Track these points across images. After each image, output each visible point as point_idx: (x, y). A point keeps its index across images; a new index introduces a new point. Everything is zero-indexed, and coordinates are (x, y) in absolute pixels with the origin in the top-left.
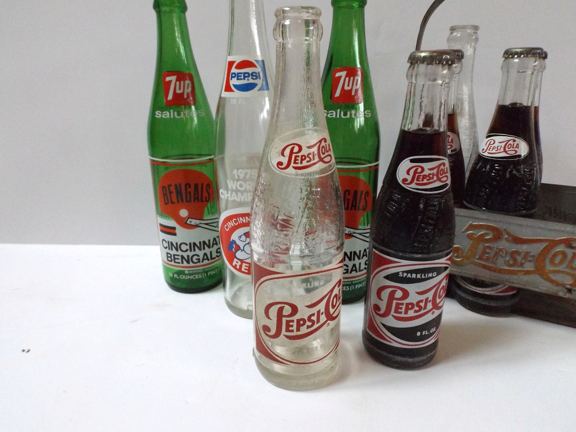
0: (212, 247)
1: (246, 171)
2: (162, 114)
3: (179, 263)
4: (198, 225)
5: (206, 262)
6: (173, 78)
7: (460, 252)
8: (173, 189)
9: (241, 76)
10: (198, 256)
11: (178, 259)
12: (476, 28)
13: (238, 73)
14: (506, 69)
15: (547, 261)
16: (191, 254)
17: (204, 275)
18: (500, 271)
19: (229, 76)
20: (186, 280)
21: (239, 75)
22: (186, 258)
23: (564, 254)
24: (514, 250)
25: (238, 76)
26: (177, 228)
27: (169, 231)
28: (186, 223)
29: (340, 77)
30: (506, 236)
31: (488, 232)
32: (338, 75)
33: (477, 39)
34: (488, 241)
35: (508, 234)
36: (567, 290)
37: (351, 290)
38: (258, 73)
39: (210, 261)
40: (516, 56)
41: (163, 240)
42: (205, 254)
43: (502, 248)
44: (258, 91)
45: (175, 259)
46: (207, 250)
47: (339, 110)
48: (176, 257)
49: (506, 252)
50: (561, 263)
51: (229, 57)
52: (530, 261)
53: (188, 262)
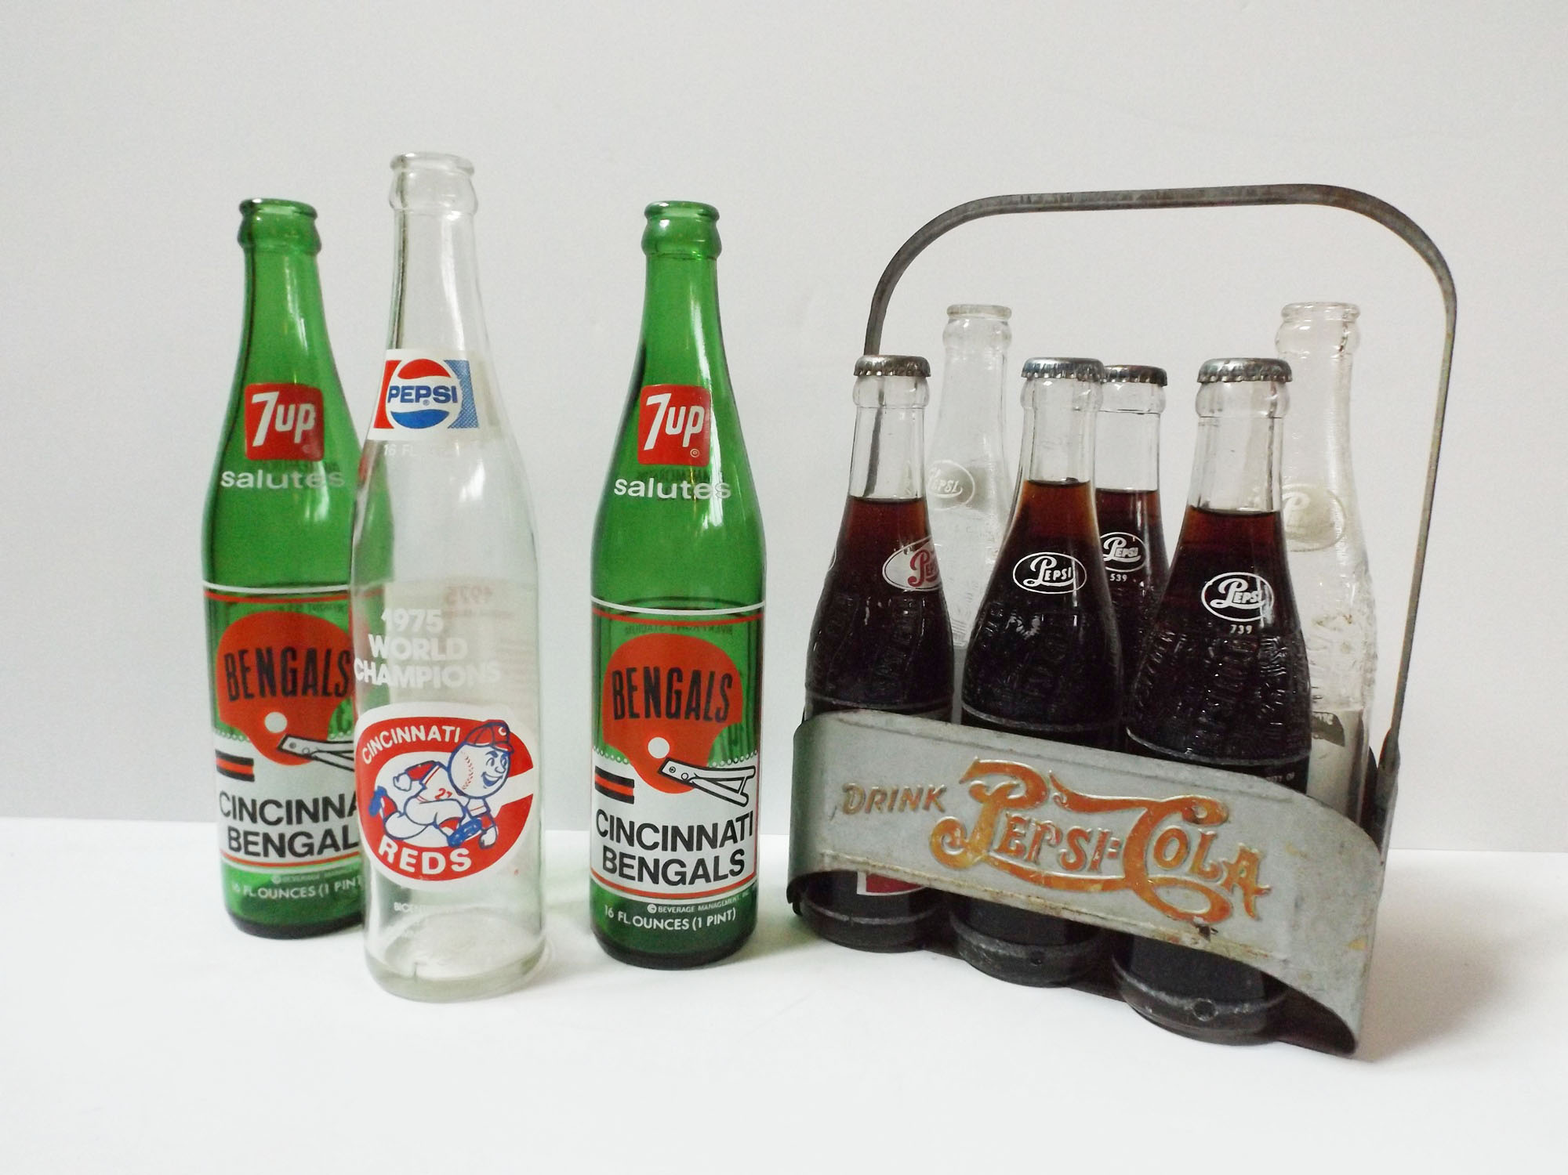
0: (351, 814)
1: (414, 612)
2: (236, 479)
3: (257, 854)
4: (313, 755)
5: (329, 853)
6: (271, 397)
7: (958, 833)
8: (251, 660)
9: (410, 394)
10: (309, 836)
11: (256, 844)
12: (1003, 312)
13: (404, 388)
15: (1150, 857)
16: (288, 830)
17: (324, 889)
18: (1050, 882)
19: (387, 392)
20: (274, 901)
21: (407, 391)
22: (276, 841)
23: (1181, 836)
24: (1076, 827)
25: (403, 394)
26: (255, 762)
27: (238, 768)
28: (280, 749)
29: (656, 406)
30: (1056, 794)
31: (1015, 782)
32: (652, 400)
33: (1007, 337)
34: (1019, 803)
35: (1059, 787)
36: (1198, 929)
37: (695, 929)
38: (450, 388)
39: (343, 852)
41: (224, 794)
42: (329, 833)
43: (1049, 824)
44: (449, 428)
45: (247, 843)
46: (335, 823)
47: (652, 480)
48: (251, 838)
49: (1059, 833)
50: (1179, 859)
51: (389, 351)
52: (1112, 856)
53: (281, 852)
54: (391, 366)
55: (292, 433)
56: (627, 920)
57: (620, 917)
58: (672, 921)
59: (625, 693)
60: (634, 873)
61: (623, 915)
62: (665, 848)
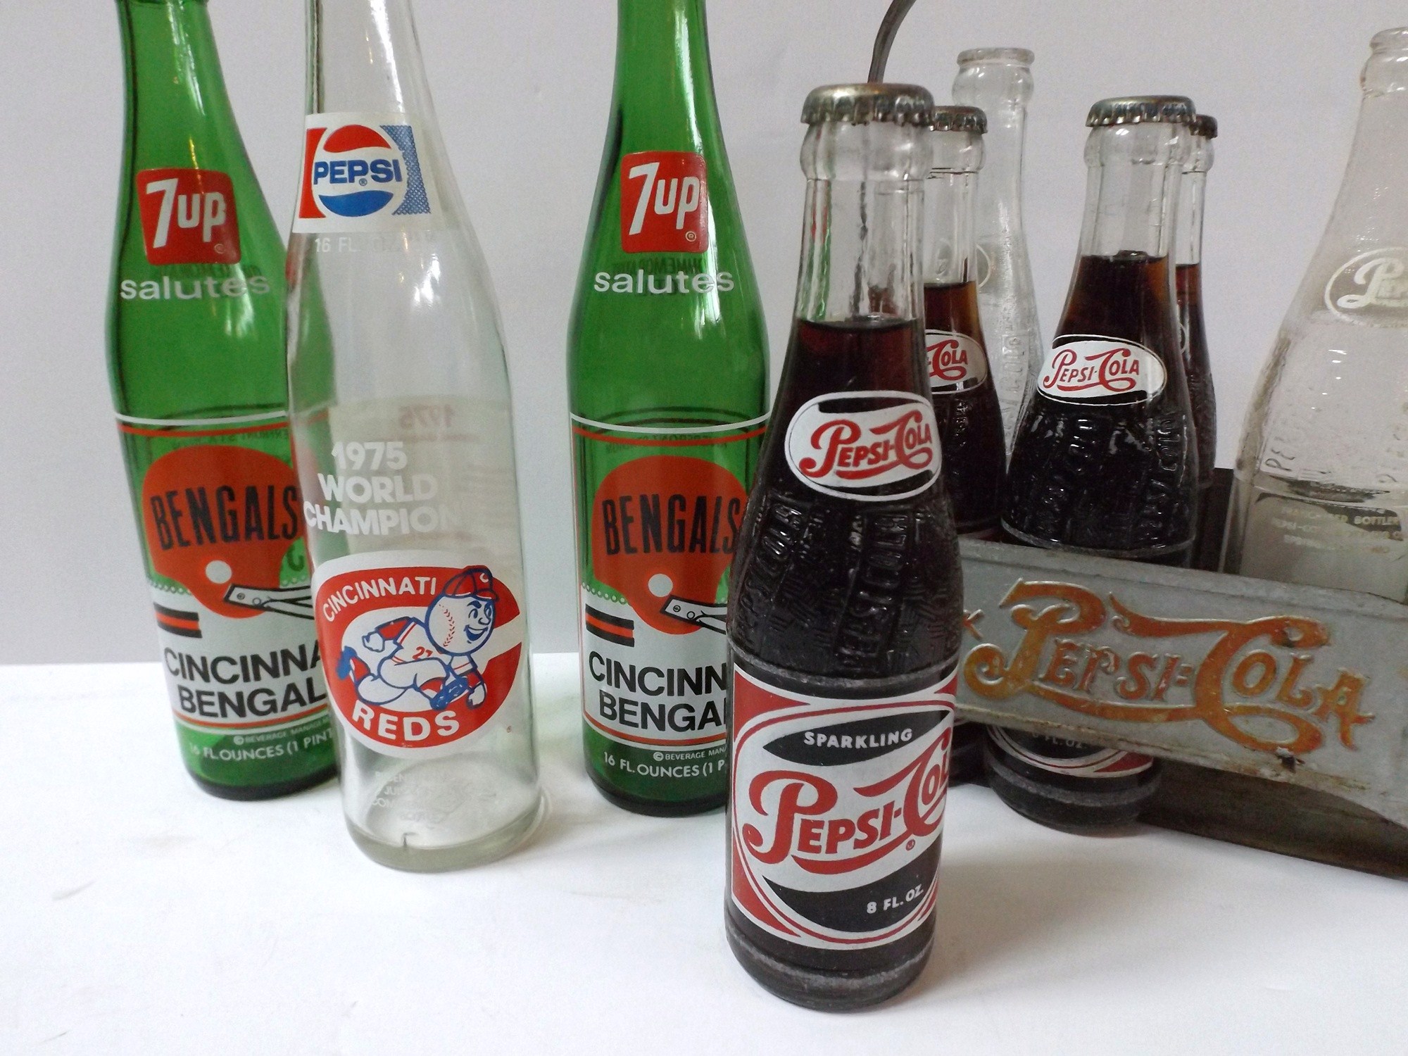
0: (313, 665)
1: (369, 446)
2: (138, 289)
3: (214, 715)
4: (265, 606)
5: (294, 709)
6: (169, 186)
7: (997, 662)
8: (182, 503)
9: (342, 172)
10: (269, 692)
11: (211, 704)
12: (1025, 56)
13: (334, 164)
14: (1097, 156)
15: (1227, 683)
16: (246, 688)
17: (292, 747)
18: (1104, 712)
19: (311, 171)
20: (238, 763)
21: (337, 168)
22: (234, 699)
23: (1267, 660)
24: (1137, 653)
25: (332, 171)
26: (200, 616)
27: (183, 624)
28: (227, 600)
29: (642, 179)
30: (1116, 617)
31: (1067, 605)
32: (635, 172)
33: (1028, 88)
34: (1070, 629)
35: (1121, 610)
36: (1280, 761)
37: (705, 775)
38: (391, 163)
39: (309, 707)
40: (1120, 120)
41: (168, 651)
42: (292, 688)
43: (1107, 650)
44: (394, 214)
45: (202, 703)
46: (297, 676)
47: (641, 272)
48: (205, 698)
49: (1117, 659)
50: (1264, 684)
51: (309, 117)
52: (1181, 683)
53: (241, 712)
54: (314, 135)
55: (199, 229)
56: (630, 768)
57: (622, 764)
58: (681, 768)
59: (619, 525)
60: (637, 719)
61: (626, 763)
62: (671, 693)
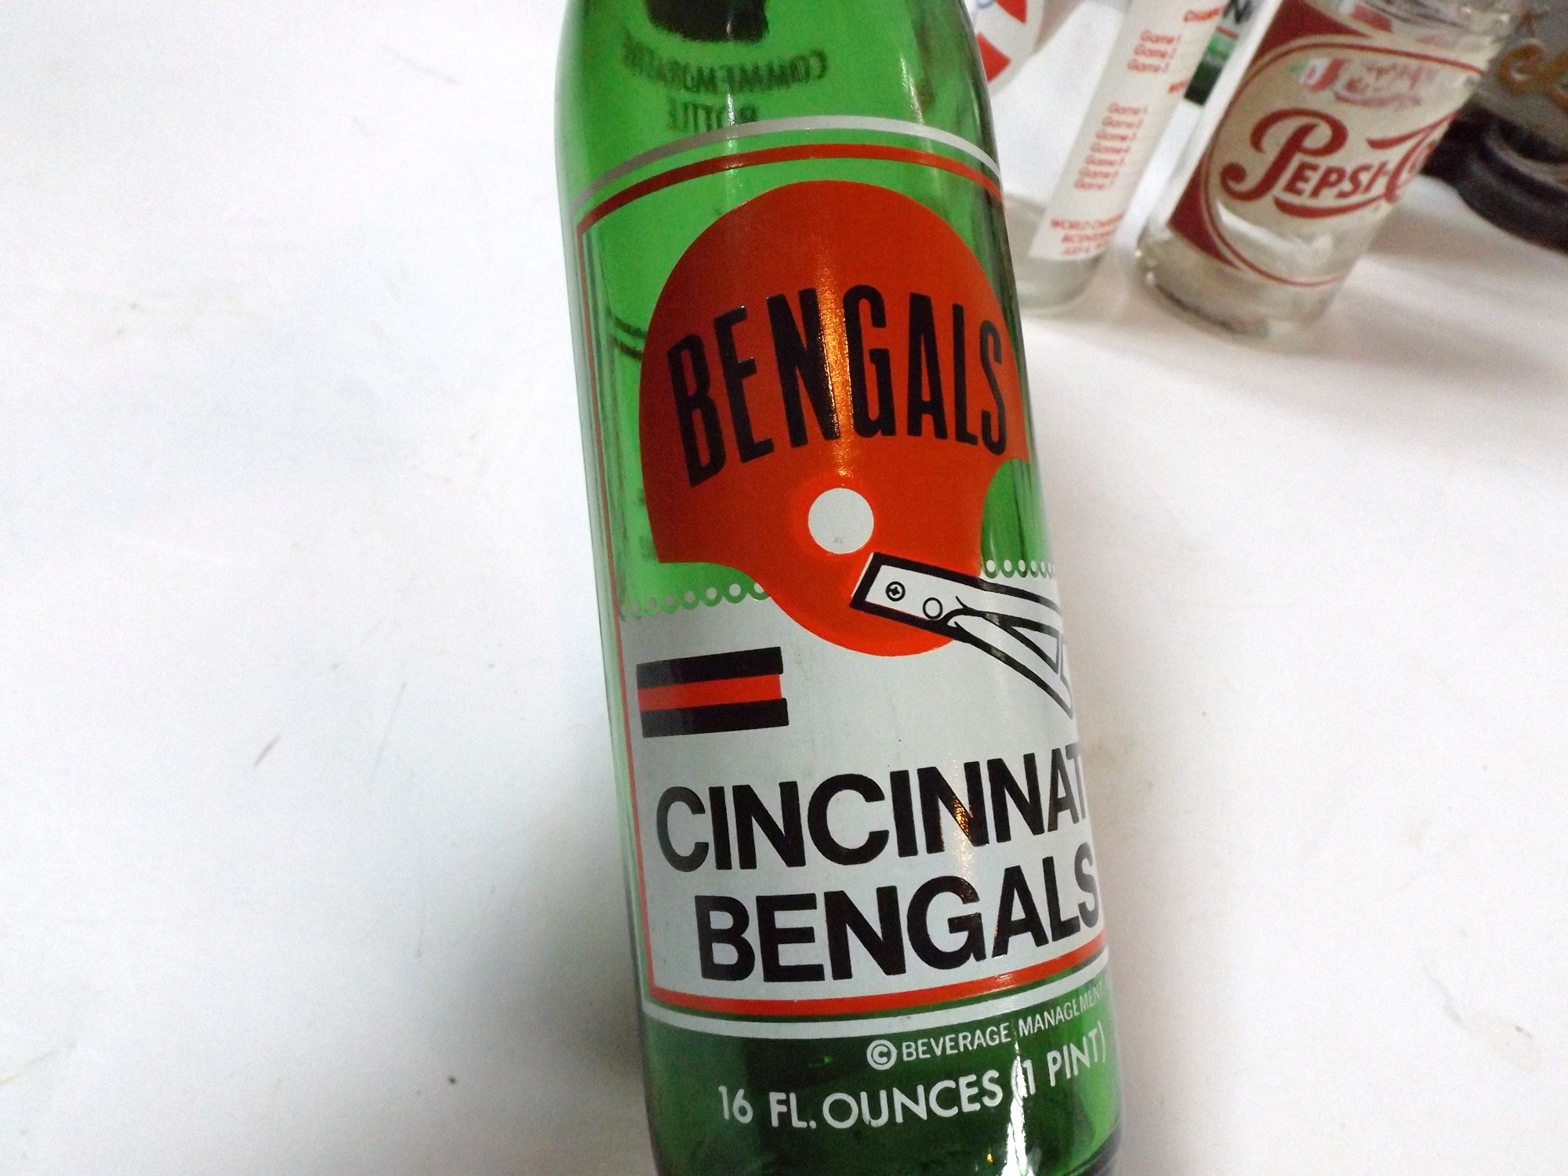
56: (800, 1118)
57: (776, 1109)
58: (951, 1084)
59: (718, 391)
60: (817, 952)
61: (786, 1102)
62: (907, 848)
